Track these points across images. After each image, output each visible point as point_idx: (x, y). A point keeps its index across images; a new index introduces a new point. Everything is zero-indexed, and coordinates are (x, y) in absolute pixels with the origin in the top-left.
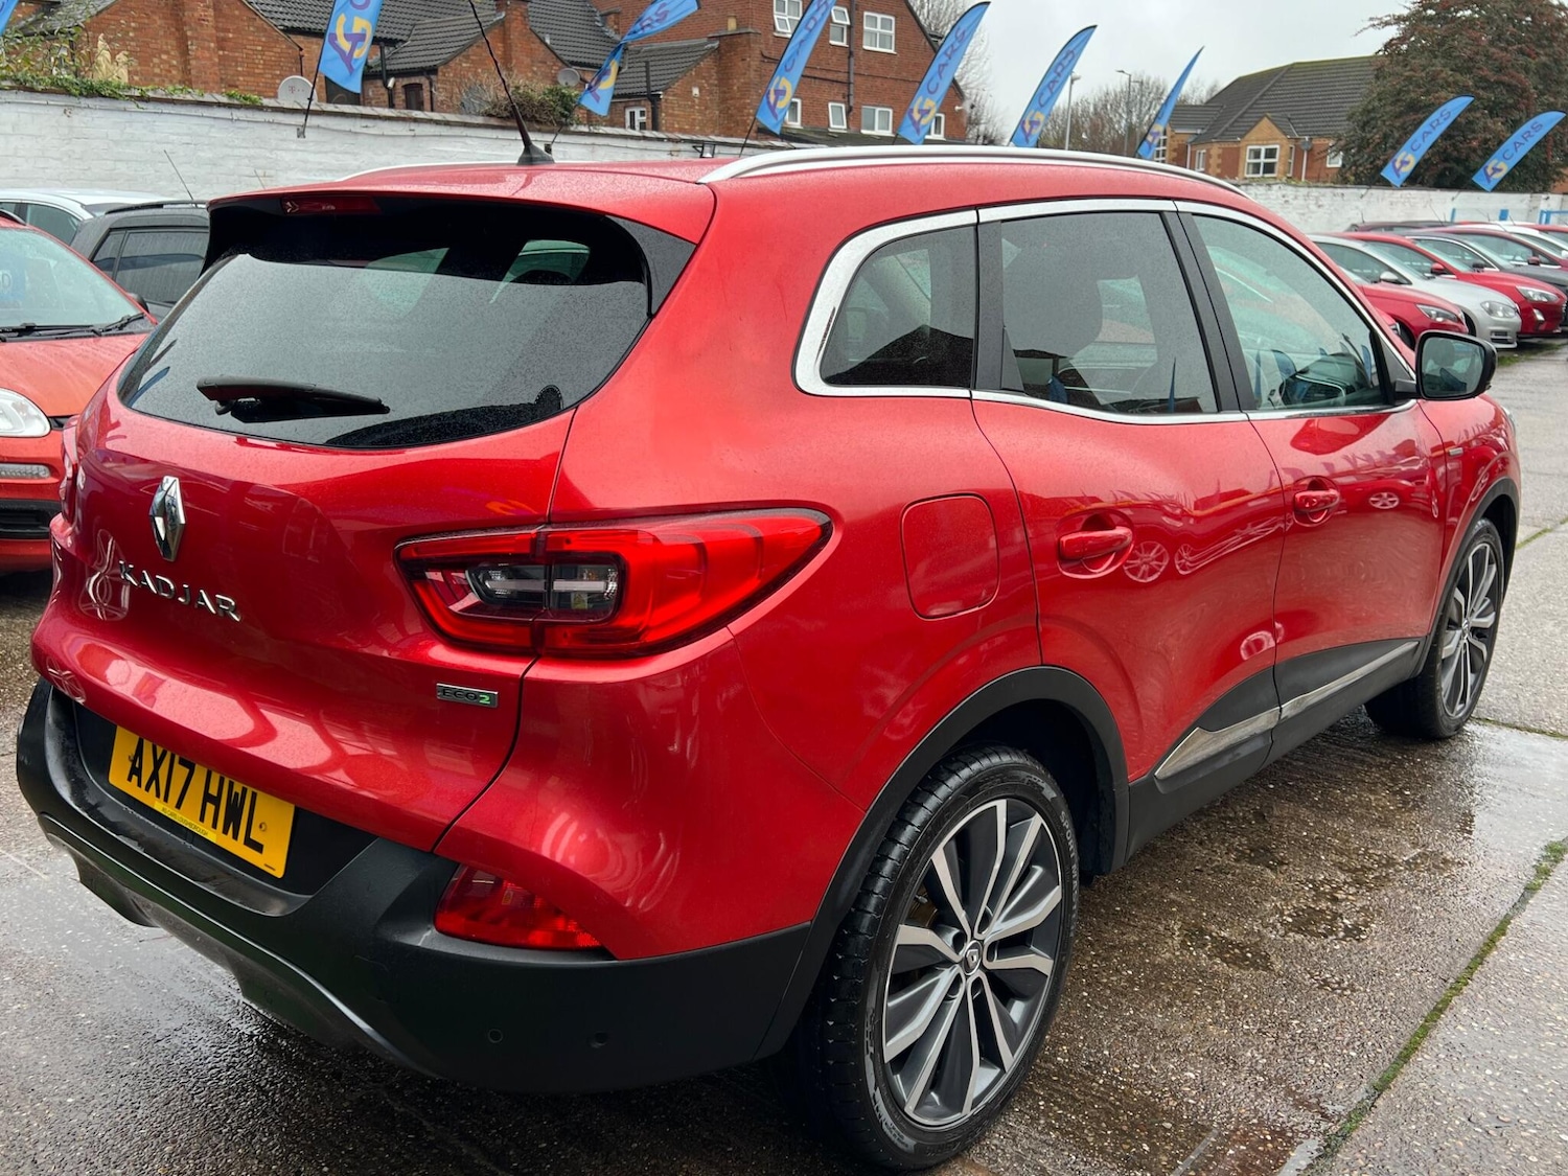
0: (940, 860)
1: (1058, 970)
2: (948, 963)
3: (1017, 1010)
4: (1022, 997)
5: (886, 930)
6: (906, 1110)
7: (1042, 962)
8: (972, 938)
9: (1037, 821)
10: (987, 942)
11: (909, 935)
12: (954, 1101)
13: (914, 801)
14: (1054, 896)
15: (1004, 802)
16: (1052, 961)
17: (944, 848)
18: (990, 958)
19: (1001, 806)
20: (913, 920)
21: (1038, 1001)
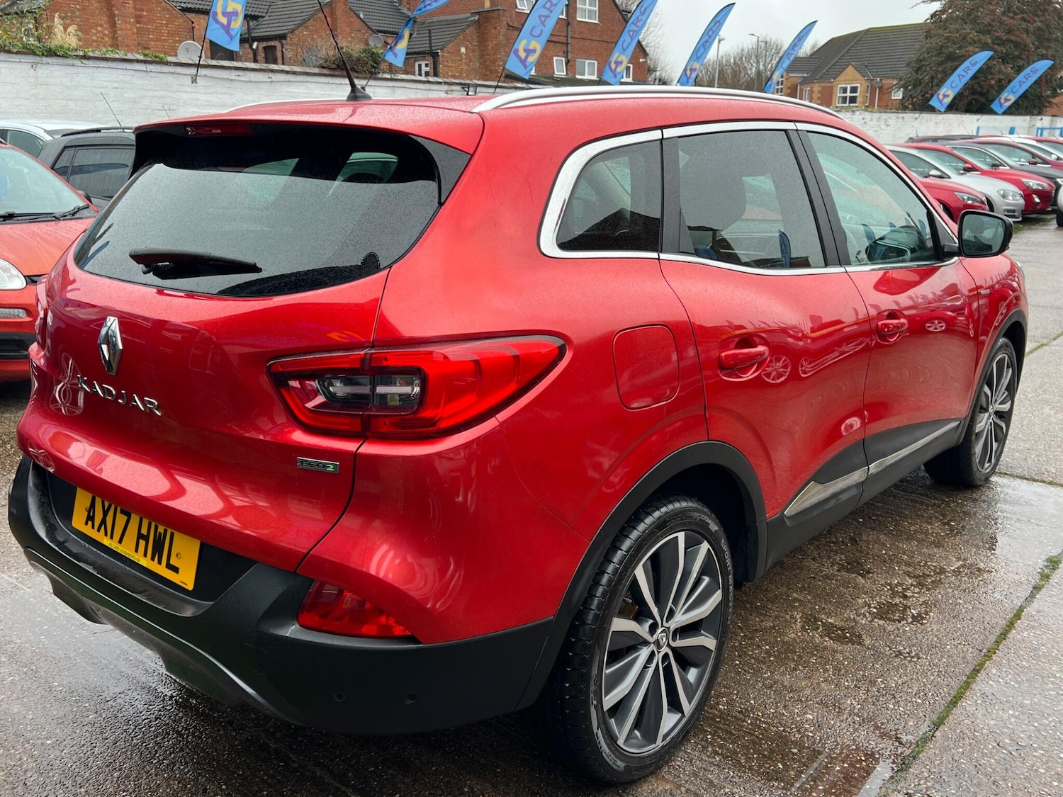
0: (640, 573)
1: (720, 646)
2: (646, 643)
3: (692, 674)
4: (695, 666)
5: (603, 621)
6: (618, 743)
7: (709, 642)
8: (662, 626)
9: (705, 546)
10: (672, 629)
11: (620, 624)
12: (651, 736)
13: (623, 534)
14: (717, 597)
15: (683, 533)
16: (715, 641)
17: (643, 565)
18: (674, 639)
19: (681, 536)
20: (623, 614)
21: (707, 668)
